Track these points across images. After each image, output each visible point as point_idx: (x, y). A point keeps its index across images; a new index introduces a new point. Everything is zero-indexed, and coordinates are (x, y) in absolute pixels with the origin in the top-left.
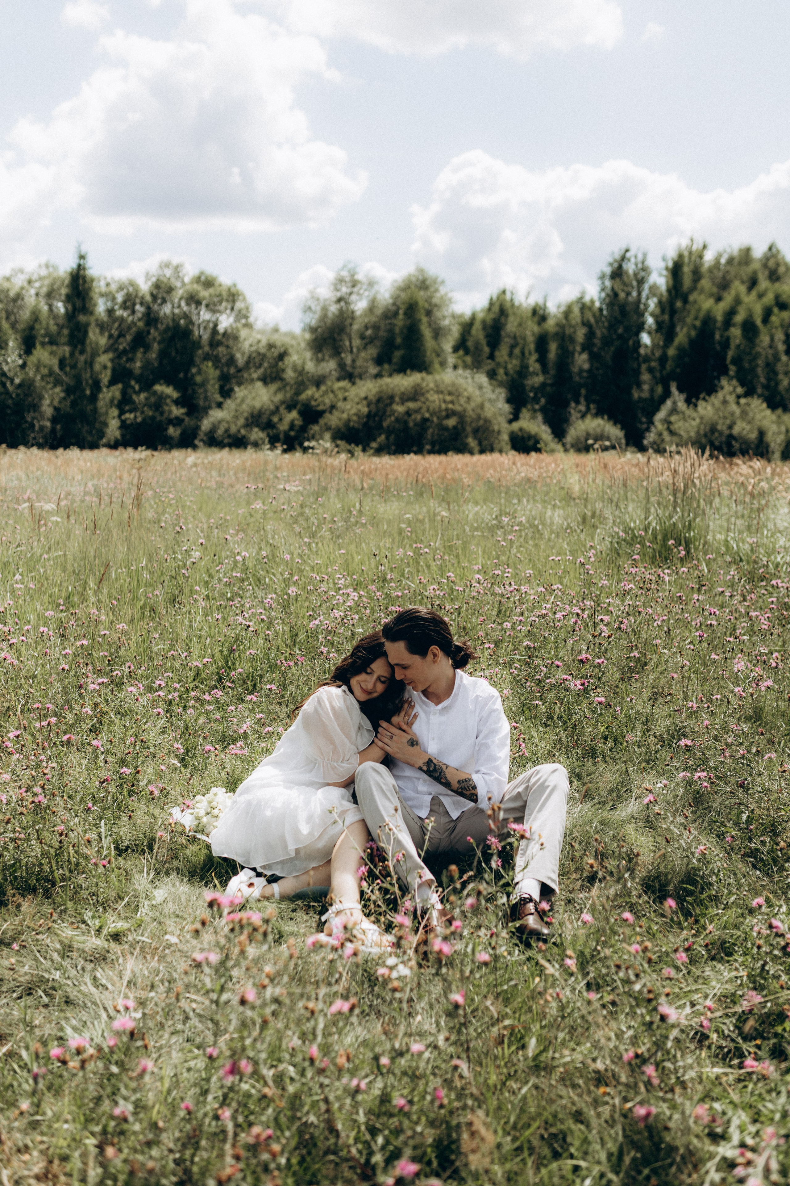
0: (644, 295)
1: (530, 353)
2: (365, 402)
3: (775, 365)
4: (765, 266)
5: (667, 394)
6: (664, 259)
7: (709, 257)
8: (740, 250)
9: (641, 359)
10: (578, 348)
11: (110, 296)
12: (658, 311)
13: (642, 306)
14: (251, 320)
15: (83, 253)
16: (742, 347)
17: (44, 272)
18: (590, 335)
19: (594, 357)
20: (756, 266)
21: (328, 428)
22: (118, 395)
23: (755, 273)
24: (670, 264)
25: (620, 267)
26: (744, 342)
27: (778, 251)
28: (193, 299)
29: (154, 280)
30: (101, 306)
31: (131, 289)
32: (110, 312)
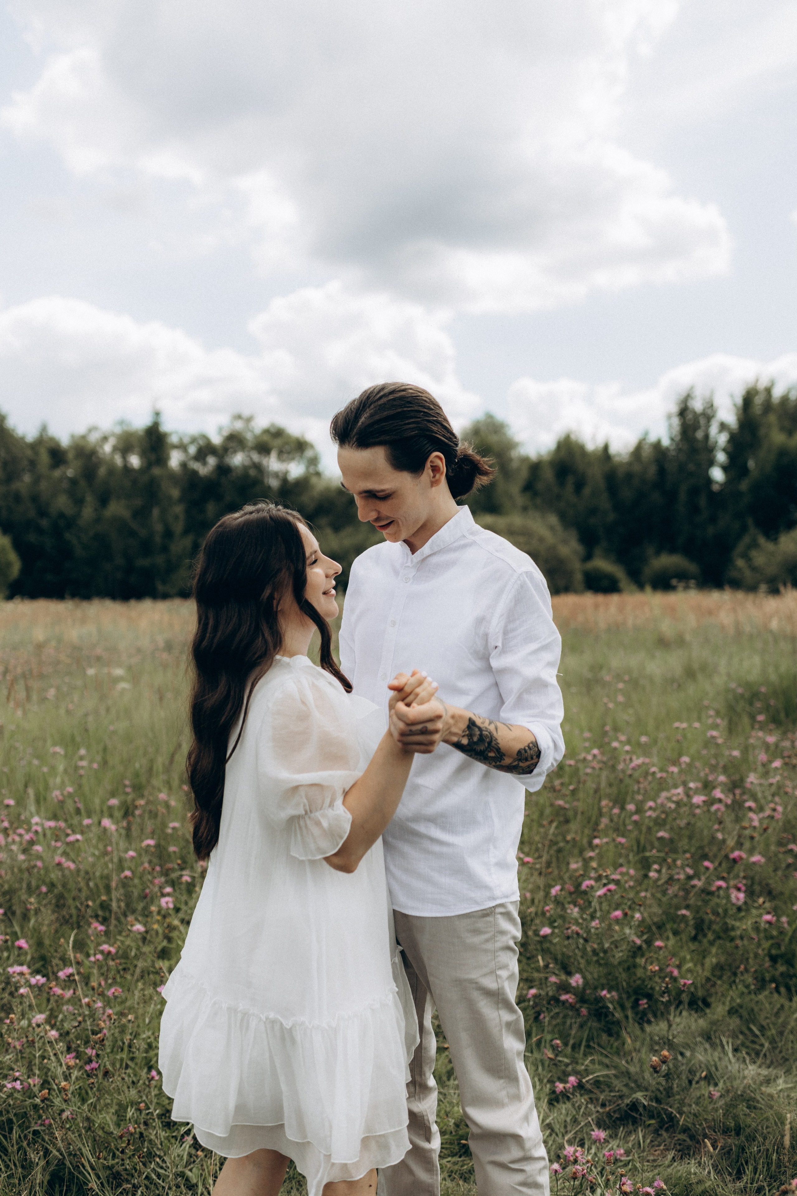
0: (712, 431)
1: (600, 493)
5: (744, 529)
7: (778, 393)
11: (182, 447)
12: (728, 446)
13: (711, 443)
14: (320, 468)
17: (118, 430)
18: (662, 472)
24: (739, 401)
25: (686, 405)
28: (263, 448)
29: (226, 433)
30: (175, 459)
31: (201, 442)
32: (184, 465)
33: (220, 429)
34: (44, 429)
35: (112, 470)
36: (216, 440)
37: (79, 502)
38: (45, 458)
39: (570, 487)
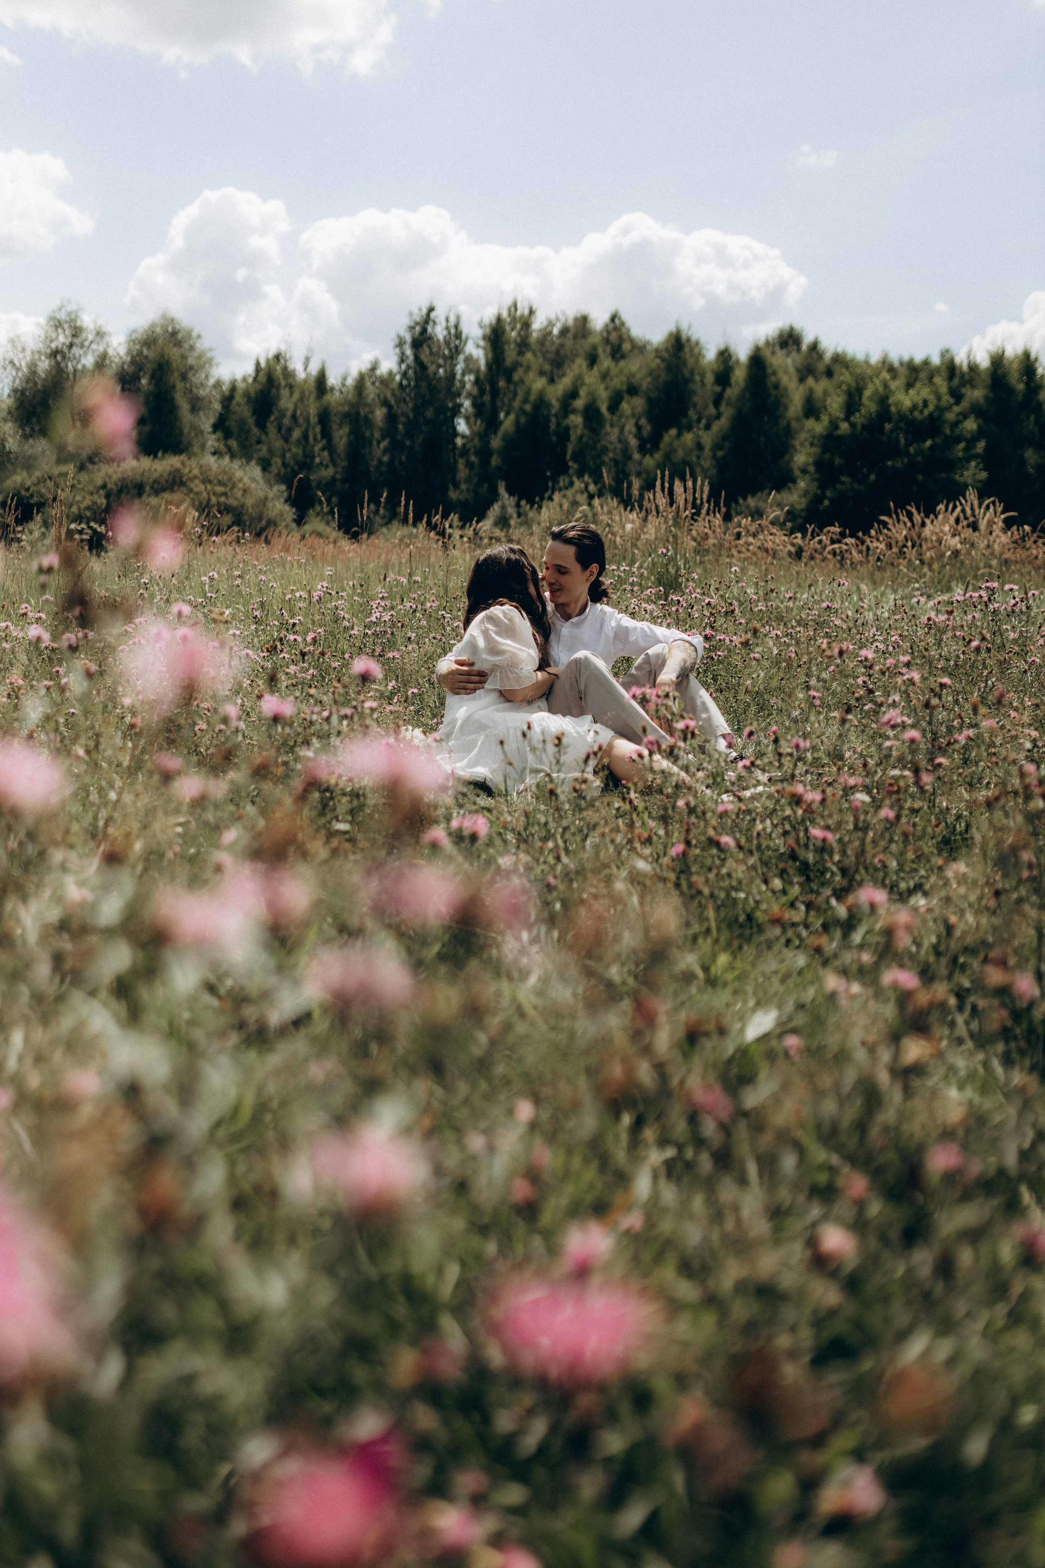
0: (459, 368)
1: (315, 439)
2: (102, 492)
3: (625, 464)
4: (607, 341)
5: (494, 497)
6: (480, 325)
7: (538, 324)
8: (576, 320)
9: (457, 452)
10: (377, 435)
12: (475, 391)
13: (458, 384)
16: (585, 439)
18: (391, 418)
19: (395, 446)
20: (595, 340)
23: (595, 348)
24: (488, 331)
25: (424, 330)
26: (586, 432)
27: (623, 324)
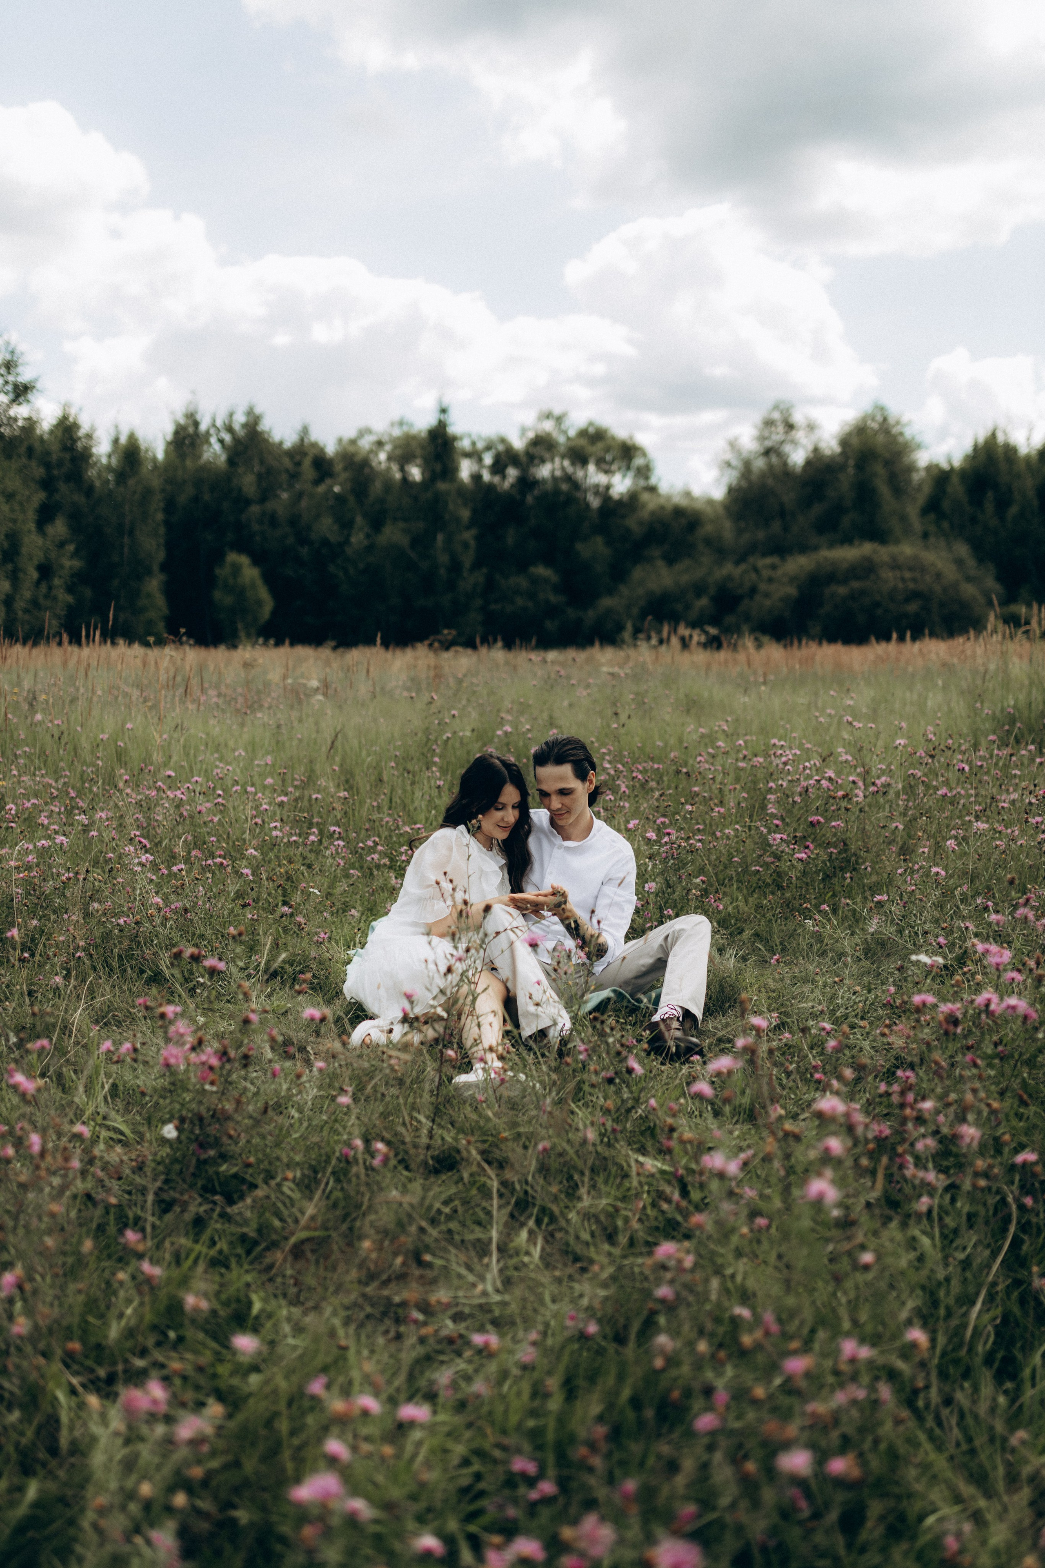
2: (795, 583)
11: (475, 455)
14: (653, 481)
15: (444, 405)
17: (397, 432)
21: (747, 618)
22: (481, 579)
28: (579, 457)
29: (531, 435)
30: (466, 470)
31: (501, 448)
32: (476, 478)
33: (523, 431)
34: (305, 430)
35: (388, 484)
36: (518, 444)
37: (346, 525)
38: (307, 470)
39: (989, 507)
